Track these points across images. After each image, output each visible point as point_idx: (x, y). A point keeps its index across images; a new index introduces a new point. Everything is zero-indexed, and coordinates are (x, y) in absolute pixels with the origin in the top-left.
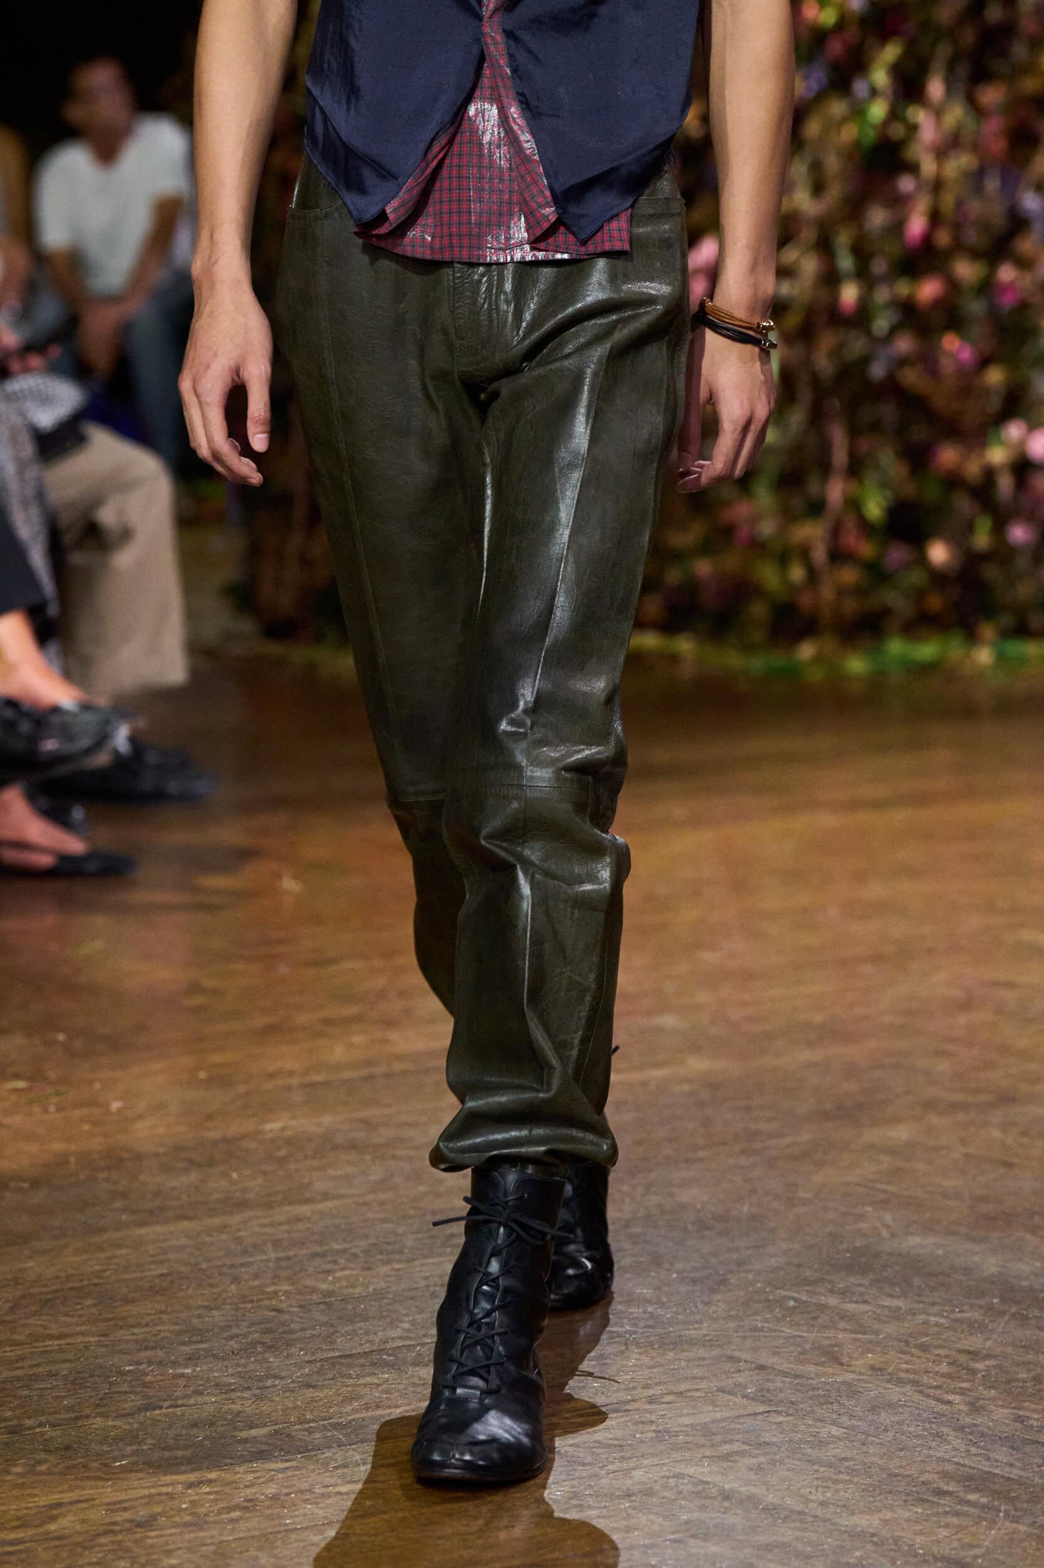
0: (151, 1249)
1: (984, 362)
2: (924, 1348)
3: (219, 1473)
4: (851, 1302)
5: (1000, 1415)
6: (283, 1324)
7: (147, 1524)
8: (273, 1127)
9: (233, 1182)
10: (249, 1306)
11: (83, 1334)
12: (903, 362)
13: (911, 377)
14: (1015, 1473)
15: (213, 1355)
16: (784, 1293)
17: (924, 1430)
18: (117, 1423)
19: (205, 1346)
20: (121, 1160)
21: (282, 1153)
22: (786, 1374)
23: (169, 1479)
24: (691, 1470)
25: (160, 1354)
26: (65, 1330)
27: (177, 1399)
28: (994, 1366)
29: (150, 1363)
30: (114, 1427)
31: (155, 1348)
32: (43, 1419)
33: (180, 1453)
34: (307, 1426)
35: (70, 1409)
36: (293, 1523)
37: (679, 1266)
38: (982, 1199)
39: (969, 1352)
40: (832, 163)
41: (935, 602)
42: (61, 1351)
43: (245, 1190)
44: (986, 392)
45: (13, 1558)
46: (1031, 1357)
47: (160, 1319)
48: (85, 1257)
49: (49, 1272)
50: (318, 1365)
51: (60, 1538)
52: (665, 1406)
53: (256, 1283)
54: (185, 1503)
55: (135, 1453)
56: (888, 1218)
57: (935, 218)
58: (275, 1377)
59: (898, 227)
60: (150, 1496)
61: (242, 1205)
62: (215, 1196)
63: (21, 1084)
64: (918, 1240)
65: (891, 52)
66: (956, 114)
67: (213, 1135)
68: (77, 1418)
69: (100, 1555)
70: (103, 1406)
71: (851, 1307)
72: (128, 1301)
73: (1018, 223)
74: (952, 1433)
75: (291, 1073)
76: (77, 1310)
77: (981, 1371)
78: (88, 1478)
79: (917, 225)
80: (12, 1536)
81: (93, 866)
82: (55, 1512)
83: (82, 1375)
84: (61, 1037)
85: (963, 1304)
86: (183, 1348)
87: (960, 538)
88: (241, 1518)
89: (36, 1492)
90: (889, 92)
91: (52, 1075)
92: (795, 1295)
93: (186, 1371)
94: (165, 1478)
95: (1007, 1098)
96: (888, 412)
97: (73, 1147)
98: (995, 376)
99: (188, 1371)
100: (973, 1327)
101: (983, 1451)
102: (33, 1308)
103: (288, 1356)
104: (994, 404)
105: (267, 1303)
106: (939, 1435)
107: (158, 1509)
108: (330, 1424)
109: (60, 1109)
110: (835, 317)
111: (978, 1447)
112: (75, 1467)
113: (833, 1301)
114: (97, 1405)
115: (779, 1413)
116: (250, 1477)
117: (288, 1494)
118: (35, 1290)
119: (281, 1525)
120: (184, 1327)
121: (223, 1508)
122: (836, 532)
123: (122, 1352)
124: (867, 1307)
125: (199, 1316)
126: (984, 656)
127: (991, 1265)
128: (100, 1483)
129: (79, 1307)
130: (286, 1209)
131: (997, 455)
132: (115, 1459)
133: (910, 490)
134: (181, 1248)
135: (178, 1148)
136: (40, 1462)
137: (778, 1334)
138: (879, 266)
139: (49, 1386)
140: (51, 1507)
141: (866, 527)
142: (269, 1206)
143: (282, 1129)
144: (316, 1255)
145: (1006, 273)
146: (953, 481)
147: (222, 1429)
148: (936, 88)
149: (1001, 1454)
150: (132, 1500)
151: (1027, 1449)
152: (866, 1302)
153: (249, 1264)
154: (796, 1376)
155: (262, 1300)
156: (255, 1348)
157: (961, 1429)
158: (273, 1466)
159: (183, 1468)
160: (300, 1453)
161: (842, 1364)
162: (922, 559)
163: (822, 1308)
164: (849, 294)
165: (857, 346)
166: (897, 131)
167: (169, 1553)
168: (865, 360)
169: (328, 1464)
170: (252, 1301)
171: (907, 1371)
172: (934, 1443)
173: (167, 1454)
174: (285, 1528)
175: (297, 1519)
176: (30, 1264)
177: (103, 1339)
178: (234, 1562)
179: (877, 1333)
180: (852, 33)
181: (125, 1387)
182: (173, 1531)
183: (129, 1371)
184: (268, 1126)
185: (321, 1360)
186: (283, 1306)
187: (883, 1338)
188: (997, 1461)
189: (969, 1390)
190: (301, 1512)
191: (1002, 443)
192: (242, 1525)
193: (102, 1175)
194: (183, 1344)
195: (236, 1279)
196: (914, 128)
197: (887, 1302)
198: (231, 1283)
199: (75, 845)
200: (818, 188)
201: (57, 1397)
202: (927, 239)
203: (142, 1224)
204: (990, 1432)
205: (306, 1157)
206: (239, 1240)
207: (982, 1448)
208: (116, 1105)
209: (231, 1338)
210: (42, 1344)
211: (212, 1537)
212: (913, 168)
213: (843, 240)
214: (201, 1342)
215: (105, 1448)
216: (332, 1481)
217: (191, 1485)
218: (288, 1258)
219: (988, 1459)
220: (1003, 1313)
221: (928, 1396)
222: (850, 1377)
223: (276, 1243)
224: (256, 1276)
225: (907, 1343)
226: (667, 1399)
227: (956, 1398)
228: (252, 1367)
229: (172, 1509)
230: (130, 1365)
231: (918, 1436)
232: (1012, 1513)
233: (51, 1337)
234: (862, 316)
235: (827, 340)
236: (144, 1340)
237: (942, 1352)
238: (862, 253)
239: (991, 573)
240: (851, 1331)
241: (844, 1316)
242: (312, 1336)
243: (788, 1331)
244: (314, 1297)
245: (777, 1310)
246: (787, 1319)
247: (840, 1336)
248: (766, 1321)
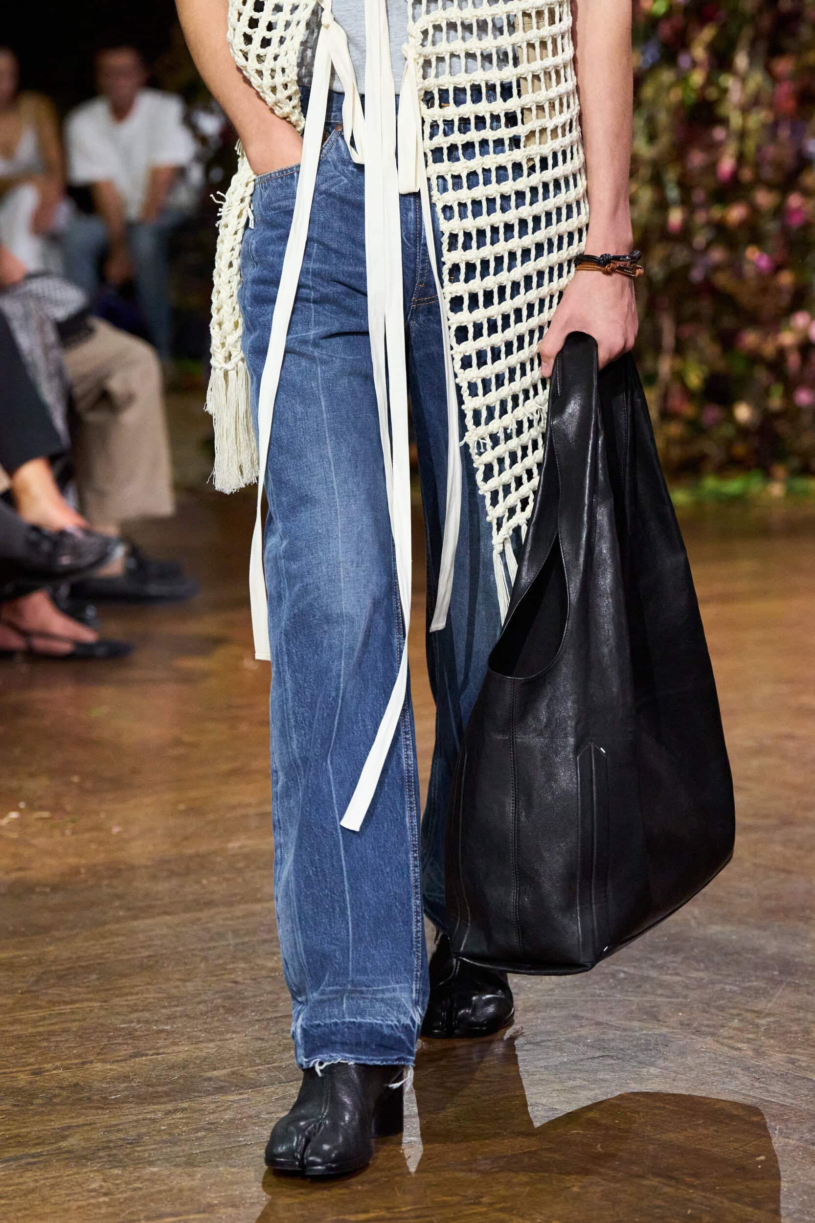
0: (141, 937)
1: (778, 268)
2: (721, 1008)
3: (189, 1103)
4: (667, 974)
5: (777, 1058)
6: (239, 993)
7: (137, 1141)
8: (234, 845)
9: (204, 887)
10: (213, 979)
11: (87, 1000)
12: (717, 268)
13: (722, 280)
14: (788, 1101)
15: (187, 1016)
16: (616, 968)
17: (721, 1069)
18: (114, 1067)
19: (179, 1009)
20: (120, 870)
21: (241, 865)
22: (617, 1028)
23: (152, 1107)
24: (544, 1101)
25: (147, 1015)
26: (75, 998)
27: (158, 1048)
28: (774, 1022)
29: (139, 1022)
30: (111, 1070)
31: (143, 1011)
32: (58, 1064)
33: (160, 1089)
34: (256, 1068)
35: (79, 1056)
36: (244, 1141)
38: (766, 898)
39: (755, 1012)
40: (663, 118)
41: (740, 450)
42: (72, 1013)
43: (213, 893)
44: (779, 290)
45: (34, 1167)
46: (801, 1015)
47: (147, 989)
48: (92, 943)
49: (66, 954)
50: (265, 1023)
51: (69, 1152)
52: (525, 1053)
53: (221, 962)
54: (164, 1125)
55: (126, 1089)
57: (741, 158)
58: (234, 1032)
59: (712, 167)
60: (137, 1121)
61: (209, 904)
62: (190, 897)
63: (46, 814)
64: (718, 928)
65: (707, 34)
66: (757, 79)
67: (190, 851)
68: (83, 1063)
69: (99, 1165)
70: (102, 1054)
71: (668, 977)
72: (123, 975)
73: (803, 162)
74: (741, 1072)
75: (249, 805)
76: (85, 983)
77: (763, 1026)
78: (91, 1108)
79: (727, 164)
80: (33, 1151)
81: (101, 651)
82: (66, 1133)
83: (87, 1031)
84: (76, 779)
85: (751, 976)
86: (164, 1011)
87: (759, 402)
88: (205, 1137)
89: (52, 1117)
90: (706, 63)
91: (69, 808)
92: (625, 969)
93: (166, 1028)
94: (148, 1107)
95: (786, 822)
96: (705, 306)
97: (83, 861)
98: (786, 279)
99: (168, 1027)
100: (758, 993)
101: (764, 1085)
102: (52, 981)
103: (243, 1017)
104: (785, 300)
105: (227, 977)
106: (730, 1074)
107: (144, 1130)
108: (274, 1068)
109: (74, 833)
110: (666, 235)
111: (760, 1082)
112: (80, 1100)
113: (654, 974)
114: (98, 1054)
115: (612, 1057)
116: (213, 1106)
117: (241, 1119)
118: (53, 968)
119: (235, 1142)
120: (165, 995)
121: (192, 1129)
122: (665, 397)
123: (118, 1014)
124: (677, 978)
125: (177, 987)
126: (777, 490)
127: (772, 947)
128: (100, 1112)
129: (86, 980)
130: (243, 907)
131: (787, 338)
132: (111, 1093)
133: (721, 365)
134: (164, 936)
135: (163, 862)
136: (55, 1096)
137: (611, 998)
138: (699, 196)
139: (63, 1039)
140: (63, 1129)
141: (688, 394)
142: (230, 904)
143: (240, 848)
144: (265, 941)
145: (795, 201)
146: (755, 358)
147: (192, 1070)
148: (741, 61)
149: (777, 1087)
150: (125, 1123)
151: (797, 1083)
152: (677, 974)
153: (215, 947)
154: (625, 1030)
155: (224, 974)
156: (218, 1010)
157: (748, 1069)
158: (231, 1098)
159: (163, 1100)
160: (251, 1088)
161: (659, 1021)
162: (730, 417)
163: (647, 979)
164: (676, 217)
165: (681, 256)
166: (712, 93)
167: (151, 1163)
168: (687, 268)
169: (272, 1096)
170: (217, 976)
171: (708, 1026)
172: (727, 1079)
173: (151, 1089)
174: (237, 1144)
175: (248, 1138)
176: (51, 948)
177: (104, 1004)
178: (199, 1169)
179: (686, 997)
180: (678, 20)
181: (120, 1040)
182: (154, 1146)
183: (123, 1028)
184: (230, 845)
185: (268, 1019)
186: (240, 979)
187: (690, 1001)
188: (774, 1092)
189: (754, 1040)
190: (251, 1132)
191: (791, 329)
192: (205, 1142)
193: (105, 882)
194: (165, 1007)
195: (205, 959)
196: (724, 91)
197: (694, 974)
198: (201, 962)
199: (87, 635)
200: (652, 137)
201: (69, 1047)
202: (735, 175)
203: (135, 918)
204: (769, 1071)
205: (258, 868)
206: (208, 930)
207: (763, 1083)
208: (116, 830)
209: (199, 1003)
210: (58, 1008)
211: (183, 1151)
212: (724, 122)
213: (671, 175)
214: (177, 1006)
215: (104, 1085)
216: (274, 1109)
217: (168, 1113)
218: (243, 943)
219: (768, 1091)
220: (781, 982)
221: (722, 1044)
222: (665, 1030)
223: (235, 932)
224: (219, 957)
225: (708, 1004)
226: (527, 1047)
227: (743, 1046)
228: (216, 1024)
229: (154, 1130)
230: (124, 1023)
231: (714, 1074)
232: (785, 1131)
233: (66, 1003)
234: (685, 234)
235: (659, 252)
236: (135, 1005)
237: (735, 1012)
238: (685, 185)
239: (782, 427)
240: (668, 997)
241: (661, 985)
242: (261, 1002)
243: (619, 996)
244: (264, 973)
245: (611, 981)
246: (619, 987)
247: (658, 999)
248: (603, 989)
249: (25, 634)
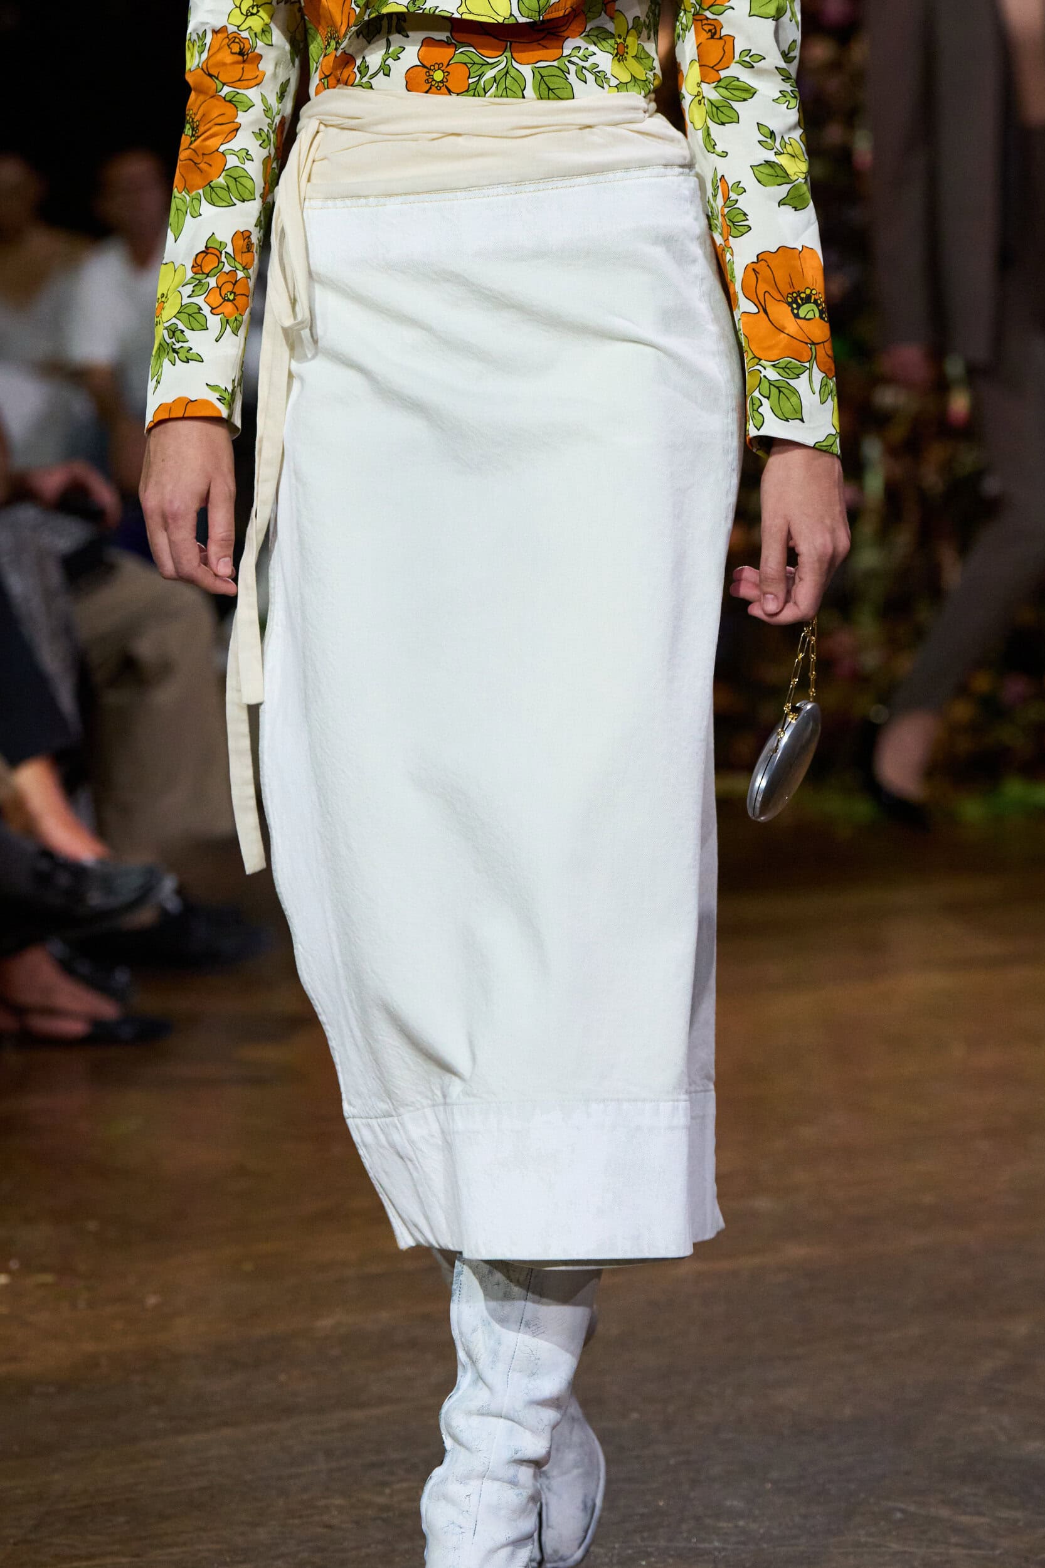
0: (190, 1459)
4: (965, 1513)
6: (335, 1543)
8: (325, 1323)
9: (282, 1385)
10: (296, 1521)
11: (112, 1553)
16: (891, 1504)
20: (158, 1361)
21: (335, 1352)
26: (94, 1550)
37: (774, 1475)
43: (295, 1393)
47: (199, 1537)
48: (116, 1469)
49: (77, 1486)
53: (305, 1497)
56: (1006, 1420)
61: (289, 1411)
62: (261, 1400)
63: (48, 1278)
67: (260, 1333)
71: (965, 1519)
72: (164, 1517)
75: (347, 1264)
76: (108, 1528)
81: (127, 1032)
84: (92, 1226)
91: (82, 1268)
92: (902, 1506)
97: (104, 1348)
102: (59, 1526)
105: (316, 1518)
109: (90, 1306)
110: (946, 429)
113: (944, 1512)
118: (61, 1506)
120: (226, 1546)
124: (983, 1520)
129: (109, 1524)
130: (339, 1414)
134: (222, 1459)
135: (221, 1348)
137: (884, 1549)
142: (319, 1411)
143: (336, 1326)
144: (373, 1465)
152: (980, 1514)
153: (298, 1475)
155: (311, 1515)
163: (935, 1521)
164: (960, 403)
165: (968, 459)
170: (301, 1517)
176: (57, 1477)
177: (136, 1559)
179: (993, 1547)
184: (321, 1323)
186: (335, 1522)
187: (1001, 1554)
193: (137, 1378)
195: (283, 1493)
197: (1004, 1514)
198: (278, 1497)
199: (107, 1009)
203: (181, 1431)
205: (362, 1357)
206: (287, 1449)
208: (152, 1301)
218: (341, 1469)
223: (329, 1452)
224: (305, 1489)
225: (1027, 1559)
240: (964, 1546)
241: (957, 1530)
242: (368, 1555)
243: (895, 1547)
244: (370, 1512)
245: (882, 1523)
246: (894, 1533)
247: (952, 1551)
248: (871, 1535)
249: (20, 1011)
